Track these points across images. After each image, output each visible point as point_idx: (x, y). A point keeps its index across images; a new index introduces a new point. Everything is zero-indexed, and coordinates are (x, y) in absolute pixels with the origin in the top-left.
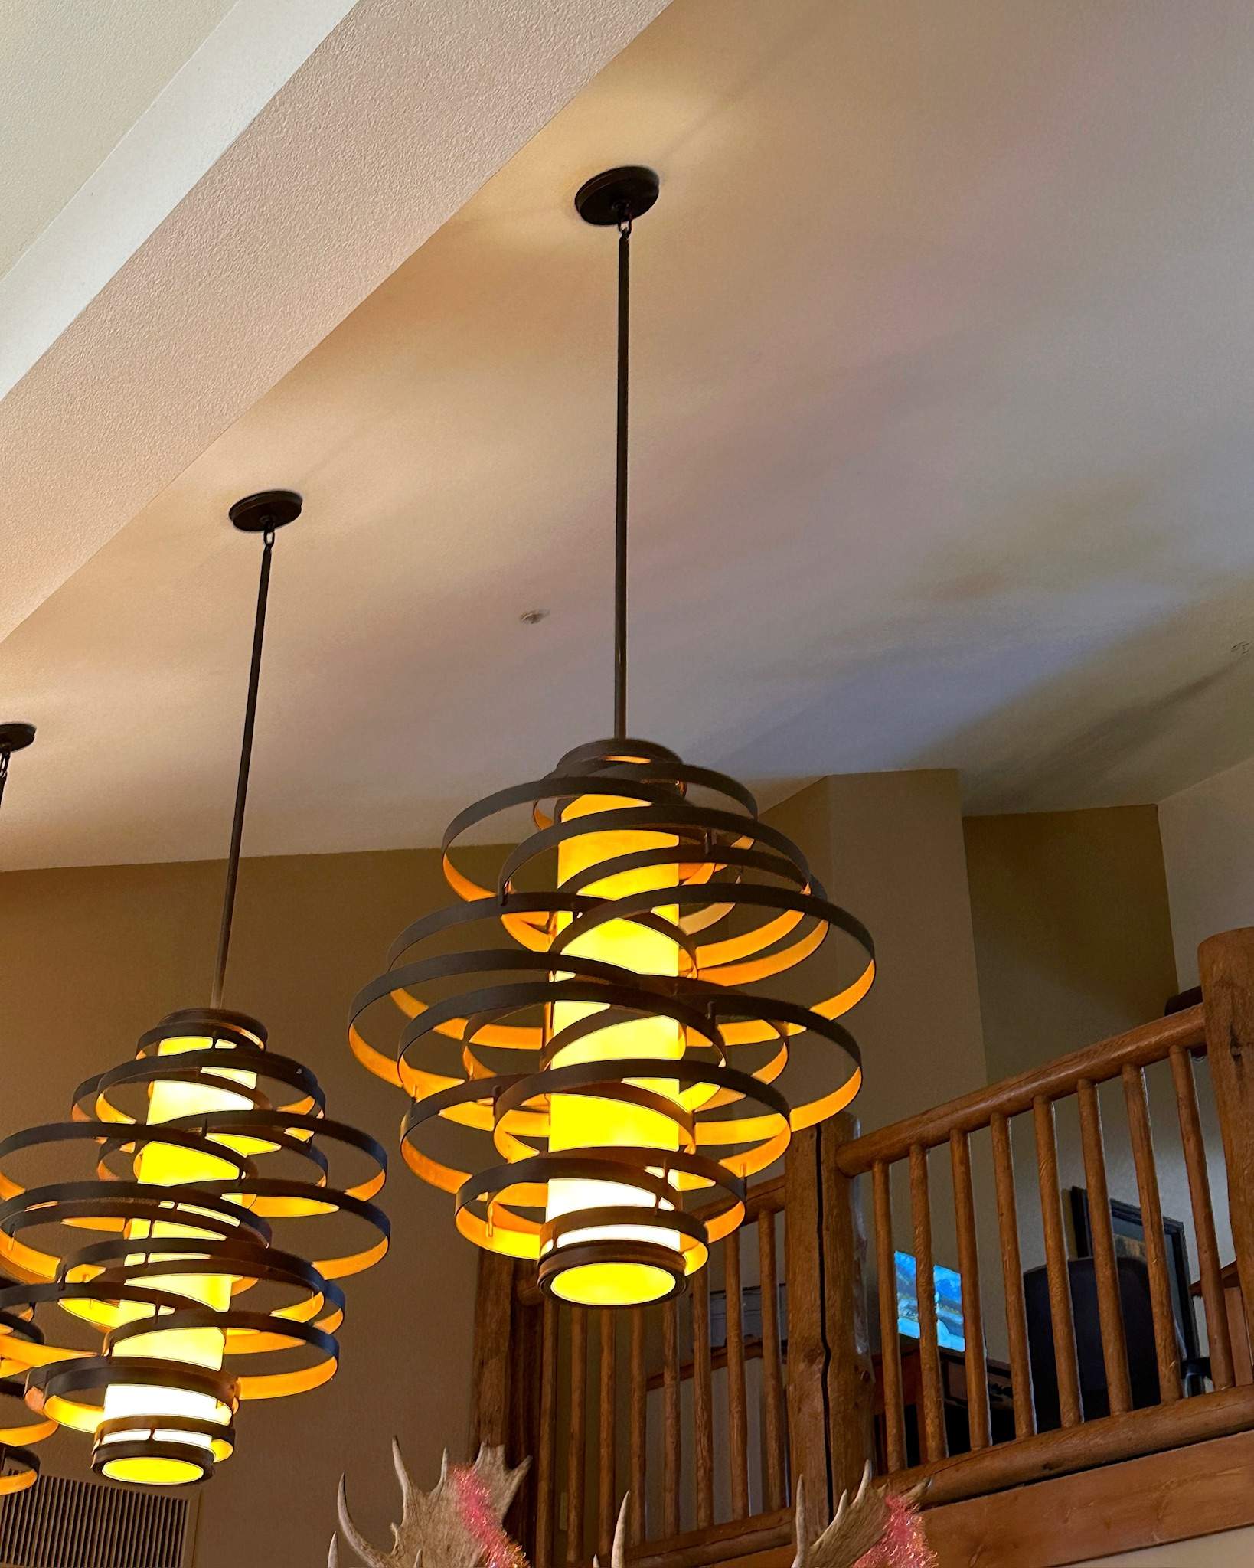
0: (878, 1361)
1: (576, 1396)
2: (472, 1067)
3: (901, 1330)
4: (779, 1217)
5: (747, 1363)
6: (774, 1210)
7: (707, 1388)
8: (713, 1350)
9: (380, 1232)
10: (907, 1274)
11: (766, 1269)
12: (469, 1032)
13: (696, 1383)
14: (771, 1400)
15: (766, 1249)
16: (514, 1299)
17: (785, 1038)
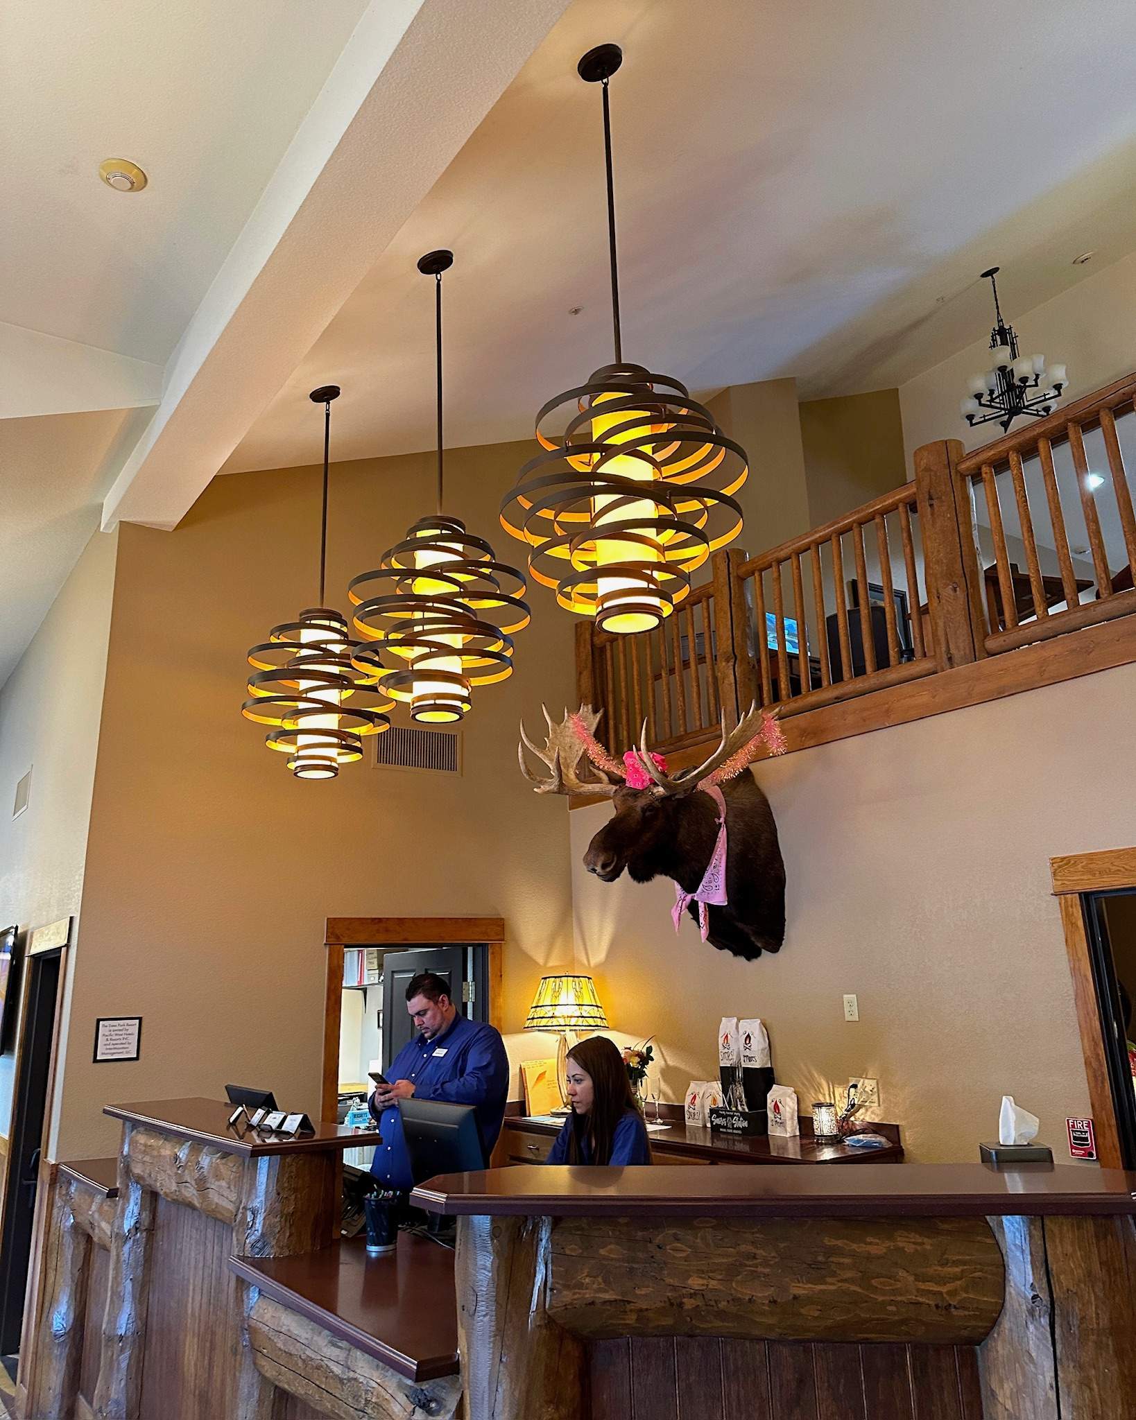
0: (759, 661)
1: (623, 684)
2: (560, 532)
3: (769, 647)
4: (711, 600)
5: (699, 666)
6: (709, 598)
7: (681, 676)
8: (684, 661)
9: (526, 613)
10: (772, 622)
11: (706, 625)
12: (556, 516)
13: (677, 676)
14: (710, 679)
15: (706, 615)
16: (593, 645)
17: (706, 508)
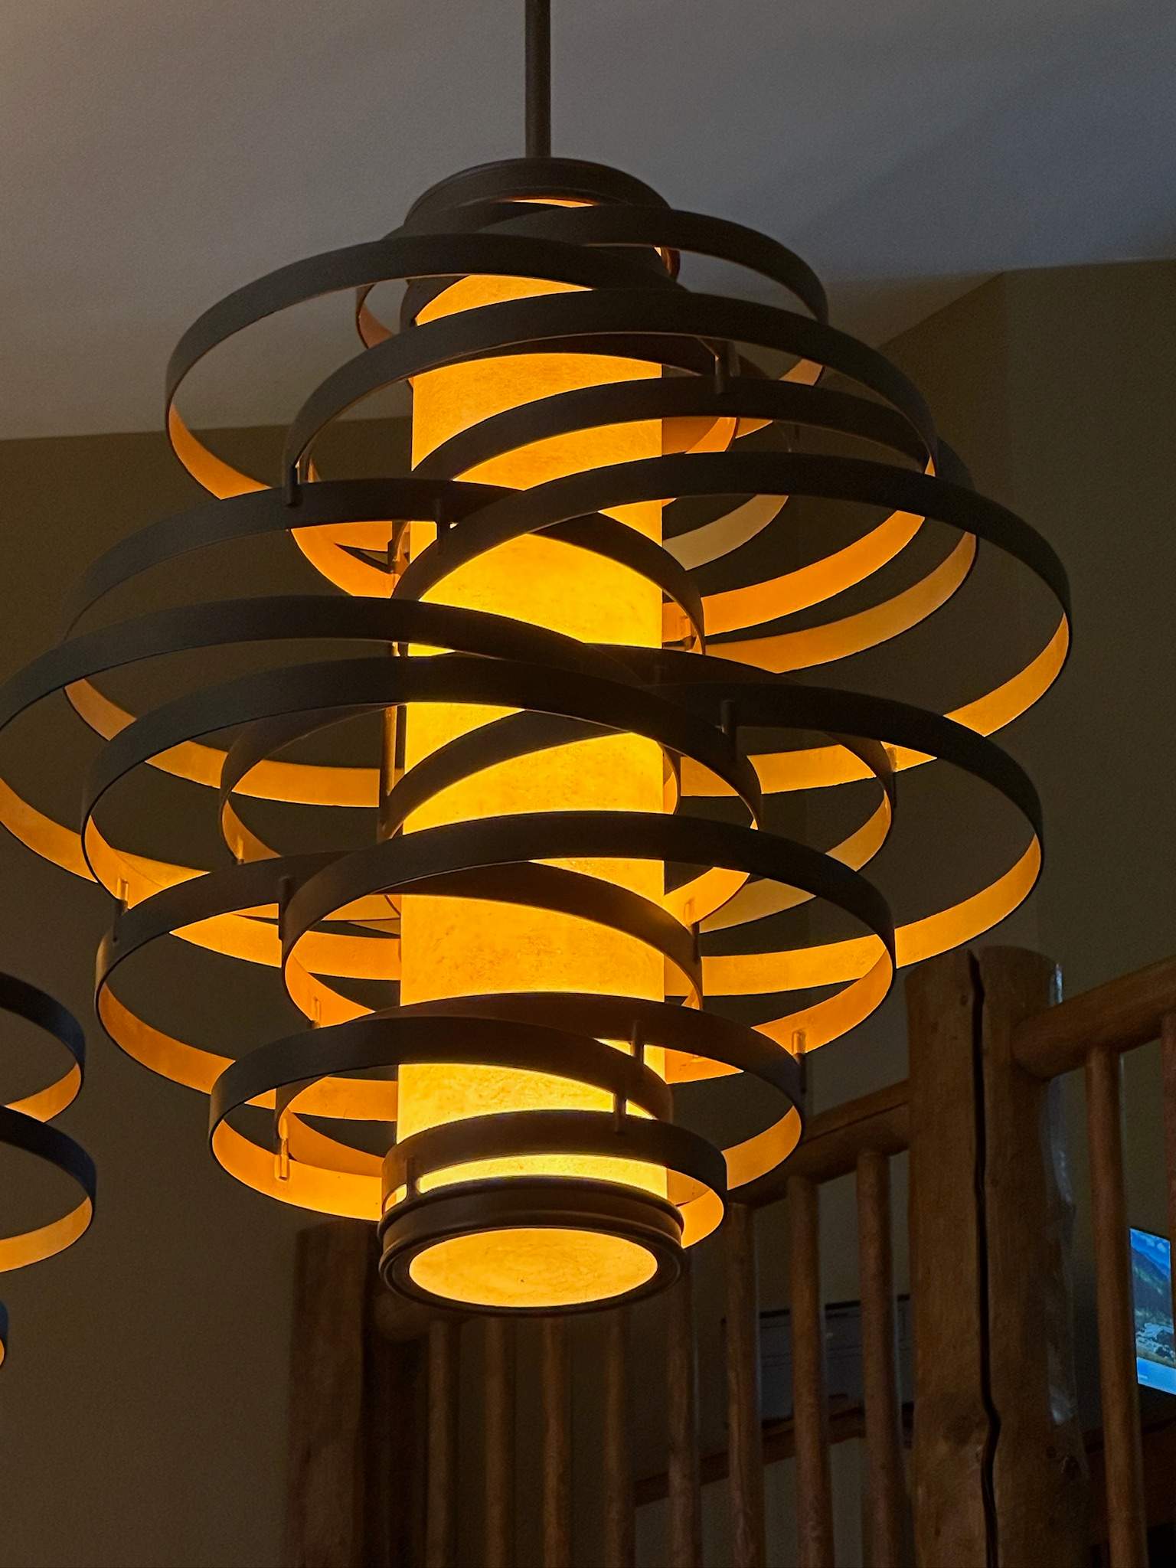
0: (1095, 1444)
2: (242, 846)
3: (1142, 1379)
4: (899, 1164)
5: (835, 1451)
6: (891, 1146)
8: (767, 1424)
15: (872, 1224)
